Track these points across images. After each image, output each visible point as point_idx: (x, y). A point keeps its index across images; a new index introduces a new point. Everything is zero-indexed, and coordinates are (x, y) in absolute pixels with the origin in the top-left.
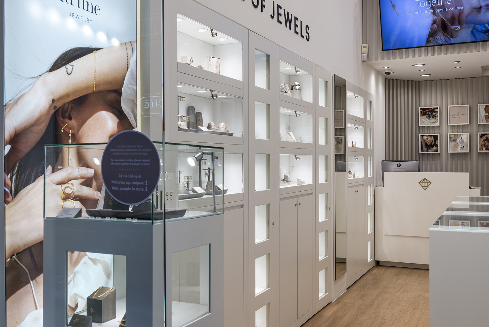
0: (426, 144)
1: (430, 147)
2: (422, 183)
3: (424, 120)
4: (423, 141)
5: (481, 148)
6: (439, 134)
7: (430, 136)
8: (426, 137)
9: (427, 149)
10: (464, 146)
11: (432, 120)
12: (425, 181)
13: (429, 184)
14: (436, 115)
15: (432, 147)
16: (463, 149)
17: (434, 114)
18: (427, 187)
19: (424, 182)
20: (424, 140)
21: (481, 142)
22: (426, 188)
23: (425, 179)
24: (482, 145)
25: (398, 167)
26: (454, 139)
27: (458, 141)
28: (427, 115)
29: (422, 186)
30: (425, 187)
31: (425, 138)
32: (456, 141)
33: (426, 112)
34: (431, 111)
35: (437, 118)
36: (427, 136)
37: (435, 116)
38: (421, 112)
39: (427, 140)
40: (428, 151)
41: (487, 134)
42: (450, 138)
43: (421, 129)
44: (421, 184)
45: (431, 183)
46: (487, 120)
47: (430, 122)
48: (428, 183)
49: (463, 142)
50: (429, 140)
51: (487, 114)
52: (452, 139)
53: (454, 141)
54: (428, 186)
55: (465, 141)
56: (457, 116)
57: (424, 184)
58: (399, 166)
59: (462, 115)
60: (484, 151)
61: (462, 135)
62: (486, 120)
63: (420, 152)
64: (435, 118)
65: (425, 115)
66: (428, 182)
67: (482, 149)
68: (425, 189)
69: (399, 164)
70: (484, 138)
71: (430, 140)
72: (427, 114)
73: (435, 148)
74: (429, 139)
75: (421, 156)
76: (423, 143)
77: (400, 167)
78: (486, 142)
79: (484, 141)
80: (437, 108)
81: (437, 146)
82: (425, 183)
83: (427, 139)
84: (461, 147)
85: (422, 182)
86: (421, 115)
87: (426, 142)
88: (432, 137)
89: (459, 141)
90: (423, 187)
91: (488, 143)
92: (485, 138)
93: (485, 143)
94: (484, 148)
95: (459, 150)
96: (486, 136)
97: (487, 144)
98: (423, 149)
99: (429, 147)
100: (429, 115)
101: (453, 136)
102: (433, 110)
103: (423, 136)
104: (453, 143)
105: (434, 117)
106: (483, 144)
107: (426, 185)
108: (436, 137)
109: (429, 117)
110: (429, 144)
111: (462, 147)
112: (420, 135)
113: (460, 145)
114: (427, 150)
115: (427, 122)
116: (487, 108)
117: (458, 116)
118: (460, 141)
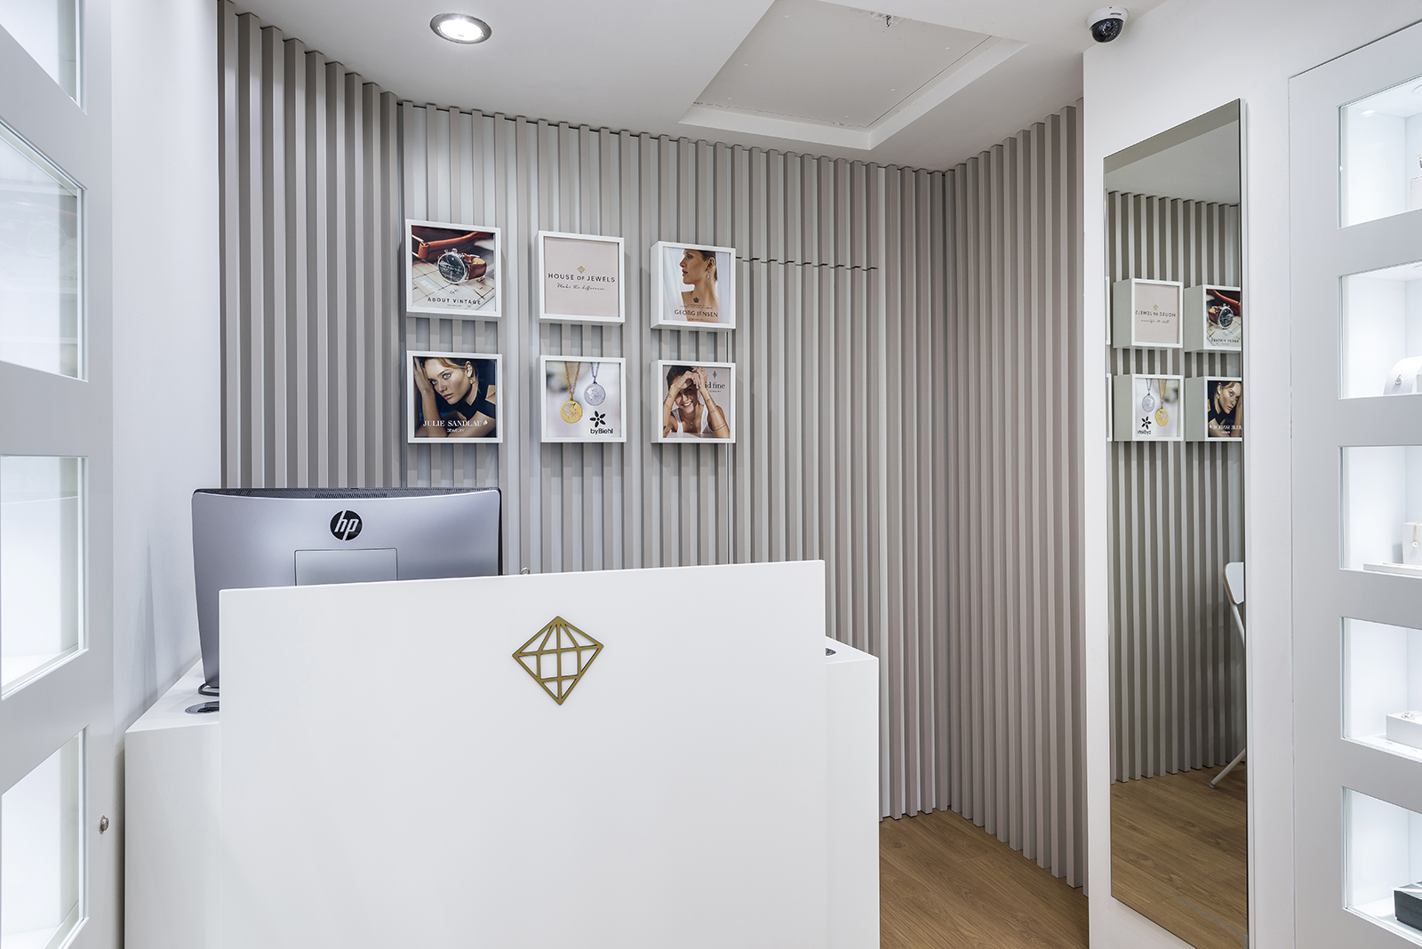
0: (440, 401)
1: (460, 415)
2: (539, 654)
3: (430, 286)
4: (427, 383)
5: (670, 424)
6: (499, 358)
7: (460, 362)
8: (440, 368)
9: (446, 423)
10: (603, 416)
11: (467, 289)
12: (563, 633)
13: (586, 655)
14: (485, 265)
15: (470, 417)
16: (600, 425)
17: (478, 261)
18: (576, 678)
19: (551, 644)
20: (431, 381)
21: (669, 401)
22: (566, 685)
23: (558, 624)
24: (672, 414)
25: (339, 535)
26: (565, 383)
27: (582, 389)
28: (443, 263)
29: (537, 677)
30: (559, 679)
31: (435, 369)
32: (572, 393)
33: (441, 250)
34: (461, 247)
35: (489, 282)
36: (443, 361)
37: (479, 271)
38: (415, 245)
39: (446, 383)
40: (448, 435)
41: (690, 368)
42: (549, 376)
43: (411, 326)
44: (531, 662)
45: (597, 647)
46: (691, 309)
47: (458, 296)
48: (578, 649)
49: (600, 396)
50: (457, 382)
51: (691, 287)
52: (556, 383)
53: (564, 389)
54: (582, 671)
55: (611, 391)
56: (575, 282)
57: (554, 657)
58: (345, 527)
59: (598, 279)
60: (682, 437)
61: (595, 366)
62: (688, 313)
63: (411, 438)
64: (482, 282)
65: (434, 261)
66: (582, 642)
67: (675, 430)
68: (560, 699)
69: (350, 515)
70: (681, 383)
71: (459, 384)
72: (444, 259)
73: (481, 419)
74: (456, 374)
75: (411, 460)
76: (424, 393)
77: (350, 537)
78: (687, 400)
79: (679, 394)
80: (490, 236)
81: (490, 411)
82: (559, 651)
83: (443, 375)
84: (593, 419)
85: (534, 647)
86: (415, 259)
87: (439, 389)
88: (470, 368)
89: (586, 393)
90: (542, 682)
91: (695, 406)
92: (685, 386)
93: (682, 404)
94: (680, 426)
95: (585, 433)
96: (688, 375)
97: (690, 410)
98: (427, 423)
99: (451, 412)
100: (454, 263)
101: (559, 369)
102: (473, 243)
103: (423, 360)
104: (562, 399)
105: (477, 273)
106: (676, 407)
107: (570, 664)
108: (484, 371)
109: (454, 272)
110: (452, 401)
111: (598, 419)
112: (410, 354)
113: (589, 412)
114: (446, 427)
115: (442, 295)
116: (690, 263)
117: (581, 283)
118: (589, 391)
